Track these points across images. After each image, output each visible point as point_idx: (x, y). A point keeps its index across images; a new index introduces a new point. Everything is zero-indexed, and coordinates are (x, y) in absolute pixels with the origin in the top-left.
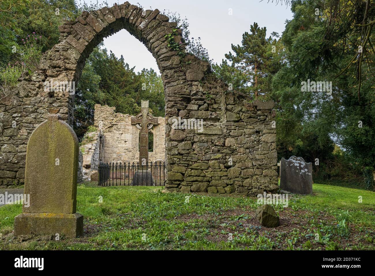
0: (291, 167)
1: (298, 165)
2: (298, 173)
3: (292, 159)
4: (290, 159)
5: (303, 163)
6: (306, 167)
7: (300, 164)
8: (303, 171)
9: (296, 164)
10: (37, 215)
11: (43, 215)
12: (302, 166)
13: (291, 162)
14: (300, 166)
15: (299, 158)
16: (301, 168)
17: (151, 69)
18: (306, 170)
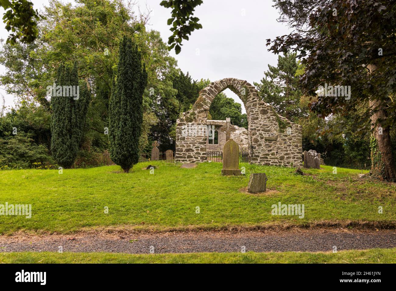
0: (310, 155)
1: (313, 154)
2: (313, 159)
3: (310, 151)
4: (309, 151)
5: (316, 154)
6: (317, 155)
7: (314, 154)
8: (315, 158)
9: (312, 154)
10: (228, 169)
11: (230, 169)
12: (315, 155)
13: (309, 153)
14: (314, 155)
15: (314, 151)
16: (315, 156)
17: (208, 80)
18: (317, 157)
